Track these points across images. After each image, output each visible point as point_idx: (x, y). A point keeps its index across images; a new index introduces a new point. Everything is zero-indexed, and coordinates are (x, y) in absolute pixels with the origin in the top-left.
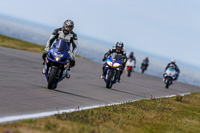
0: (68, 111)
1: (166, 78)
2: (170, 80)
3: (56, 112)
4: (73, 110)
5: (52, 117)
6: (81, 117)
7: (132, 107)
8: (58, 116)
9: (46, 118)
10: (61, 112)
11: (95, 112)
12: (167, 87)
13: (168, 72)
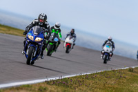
0: (54, 79)
1: (103, 54)
2: (107, 57)
3: (46, 80)
4: (57, 78)
5: (43, 83)
6: (63, 83)
8: (47, 82)
9: (39, 84)
10: (49, 79)
12: (105, 62)
13: (105, 48)
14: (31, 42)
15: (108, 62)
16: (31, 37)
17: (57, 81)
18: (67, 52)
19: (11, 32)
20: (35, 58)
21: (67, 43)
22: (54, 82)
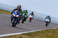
0: (26, 33)
1: (46, 22)
2: (47, 23)
3: (22, 33)
4: (27, 32)
6: (30, 34)
7: (44, 31)
8: (23, 34)
9: (19, 35)
10: (24, 33)
11: (34, 33)
12: (46, 26)
14: (14, 17)
15: (48, 26)
16: (14, 15)
17: (27, 33)
18: (30, 21)
19: (8, 13)
20: (16, 24)
21: (30, 18)
22: (26, 34)
